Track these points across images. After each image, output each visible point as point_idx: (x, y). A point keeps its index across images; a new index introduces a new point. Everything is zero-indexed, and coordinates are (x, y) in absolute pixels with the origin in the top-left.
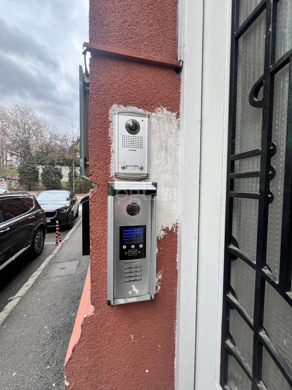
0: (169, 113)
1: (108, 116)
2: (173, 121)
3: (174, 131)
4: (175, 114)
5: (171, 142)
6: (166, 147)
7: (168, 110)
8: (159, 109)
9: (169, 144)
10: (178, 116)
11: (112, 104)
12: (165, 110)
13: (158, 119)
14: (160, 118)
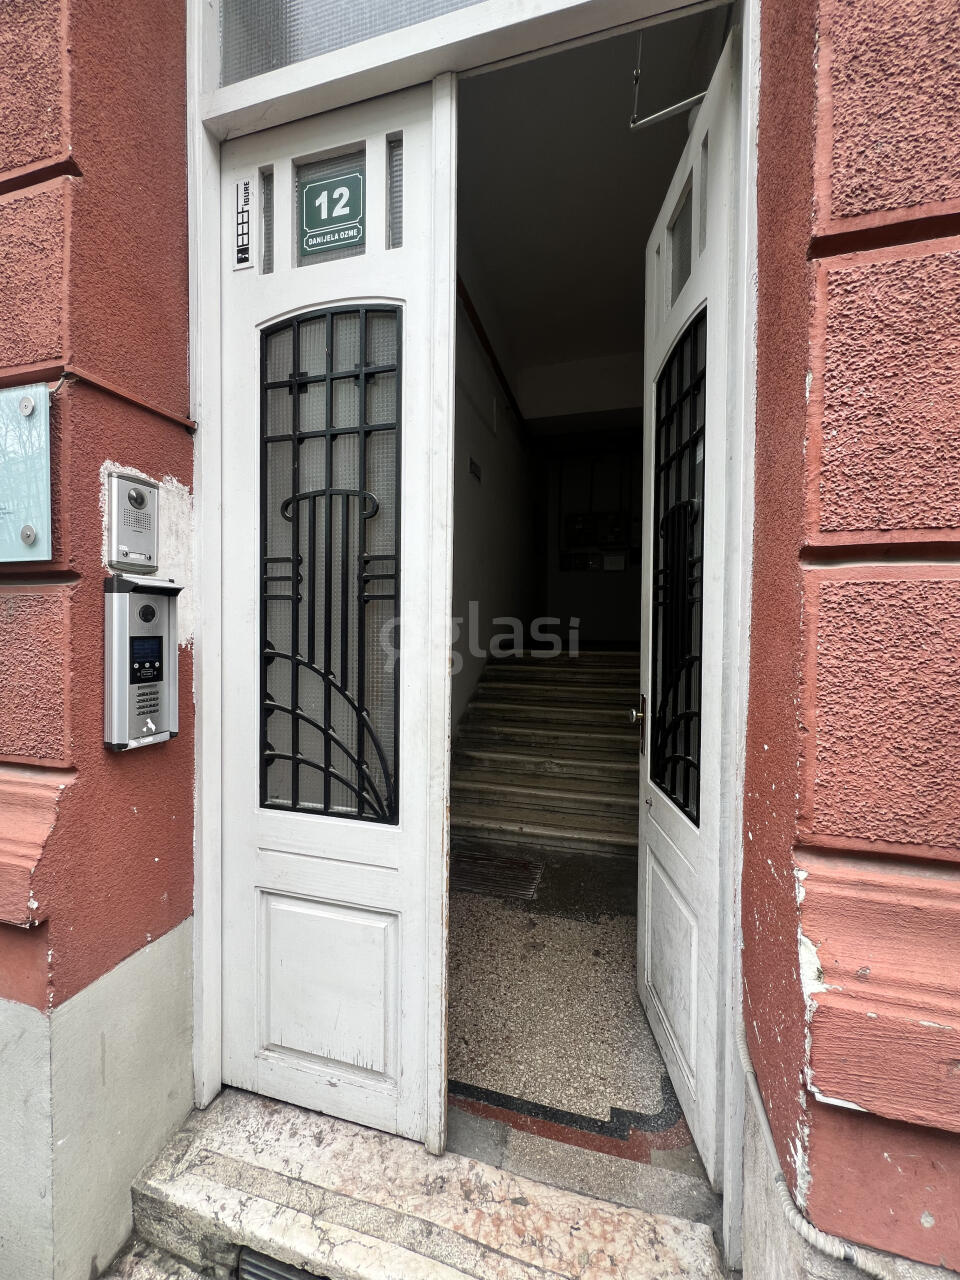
0: (180, 485)
1: (98, 475)
2: (185, 497)
3: (186, 510)
4: (187, 489)
5: (182, 525)
6: (177, 532)
7: (179, 481)
8: (168, 478)
9: (180, 526)
10: (191, 493)
11: (104, 459)
12: (175, 481)
13: (168, 491)
14: (170, 491)
